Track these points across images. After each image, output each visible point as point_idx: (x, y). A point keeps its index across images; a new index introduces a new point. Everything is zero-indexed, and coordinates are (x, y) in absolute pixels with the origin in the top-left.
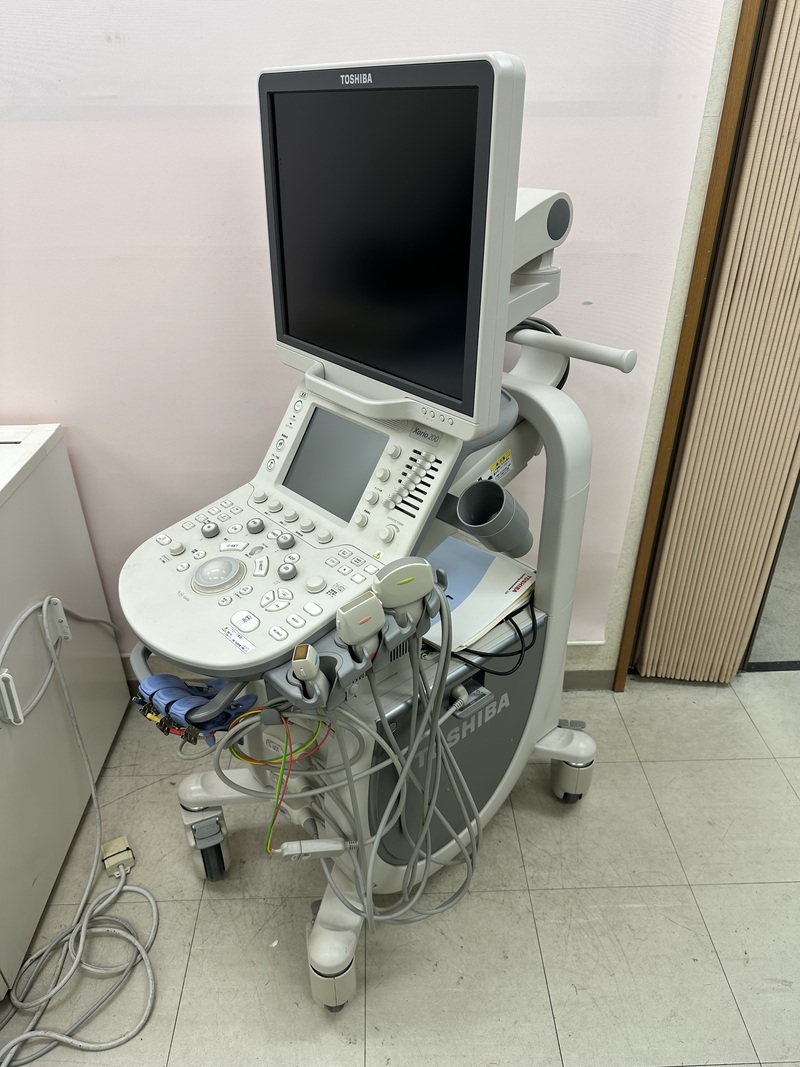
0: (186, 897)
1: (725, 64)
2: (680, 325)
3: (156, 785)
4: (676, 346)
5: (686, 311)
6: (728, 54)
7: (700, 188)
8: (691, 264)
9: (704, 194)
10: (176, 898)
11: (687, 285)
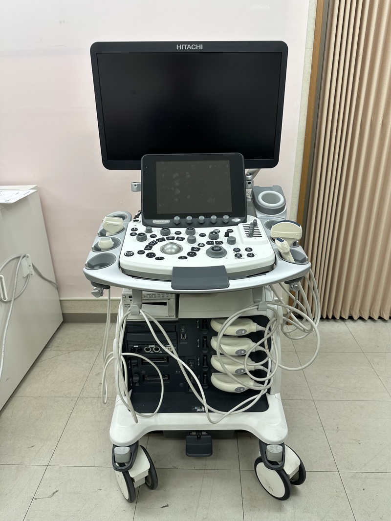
0: (72, 396)
1: (312, 26)
2: (303, 141)
3: (67, 354)
4: (302, 151)
5: (306, 134)
6: (313, 22)
7: (306, 79)
8: (306, 113)
9: (309, 82)
10: (67, 396)
11: (305, 123)
